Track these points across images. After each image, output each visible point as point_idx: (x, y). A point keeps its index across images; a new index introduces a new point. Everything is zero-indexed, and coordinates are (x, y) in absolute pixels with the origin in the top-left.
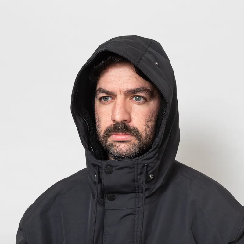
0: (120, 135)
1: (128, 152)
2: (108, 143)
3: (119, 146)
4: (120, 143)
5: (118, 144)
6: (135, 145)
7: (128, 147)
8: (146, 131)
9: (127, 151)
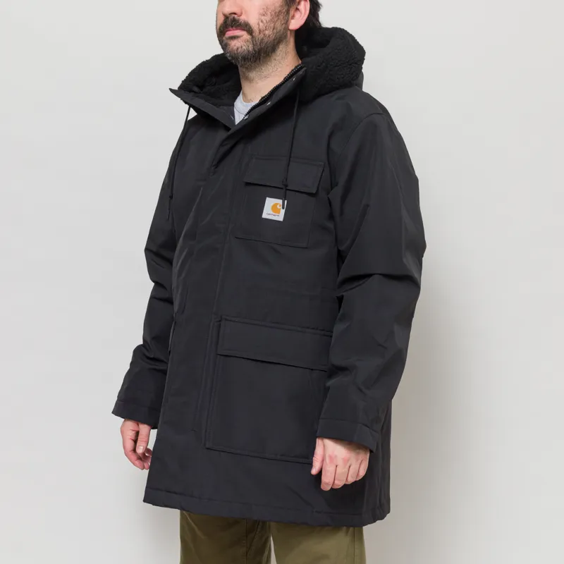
0: (231, 31)
4: (232, 40)
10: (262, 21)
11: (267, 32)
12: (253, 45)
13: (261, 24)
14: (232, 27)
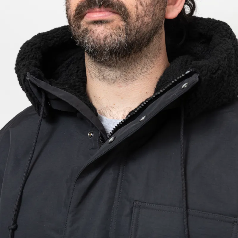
0: (96, 12)
1: (108, 40)
2: (82, 29)
3: (96, 30)
4: (97, 26)
5: (93, 27)
6: (119, 28)
7: (108, 31)
8: (137, 9)
9: (106, 38)
10: (141, 4)
11: (146, 19)
12: (127, 34)
13: (140, 7)
14: (100, 7)
